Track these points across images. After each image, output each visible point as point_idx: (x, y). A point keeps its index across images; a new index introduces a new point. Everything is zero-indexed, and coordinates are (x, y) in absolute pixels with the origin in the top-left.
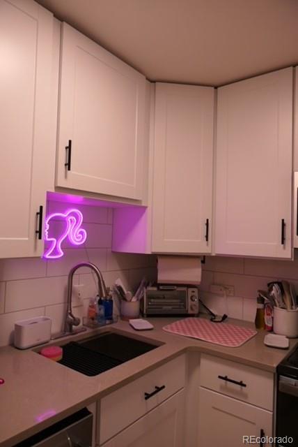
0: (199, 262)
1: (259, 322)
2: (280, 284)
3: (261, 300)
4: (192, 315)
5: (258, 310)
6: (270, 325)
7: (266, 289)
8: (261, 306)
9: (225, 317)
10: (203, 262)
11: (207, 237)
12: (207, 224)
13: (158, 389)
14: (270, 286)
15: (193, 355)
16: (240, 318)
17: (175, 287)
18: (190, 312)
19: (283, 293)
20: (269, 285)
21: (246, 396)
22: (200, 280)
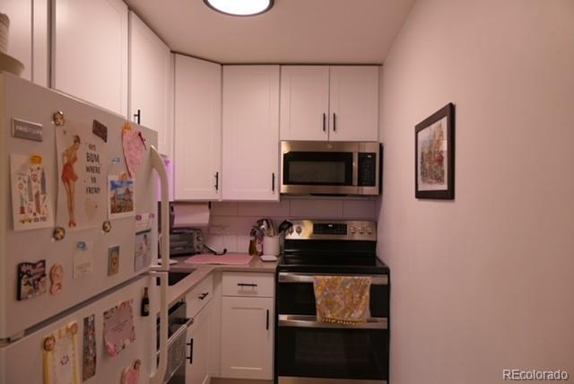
0: (207, 207)
1: (252, 250)
2: (267, 221)
3: (253, 233)
4: (199, 253)
5: (251, 242)
6: (260, 251)
7: (257, 225)
8: (253, 238)
9: (225, 251)
10: (210, 207)
11: (217, 186)
12: (217, 177)
13: (205, 295)
14: (260, 223)
15: (217, 274)
16: (235, 251)
17: (186, 231)
18: (197, 250)
19: (269, 226)
20: (258, 222)
21: (256, 293)
22: (207, 222)
